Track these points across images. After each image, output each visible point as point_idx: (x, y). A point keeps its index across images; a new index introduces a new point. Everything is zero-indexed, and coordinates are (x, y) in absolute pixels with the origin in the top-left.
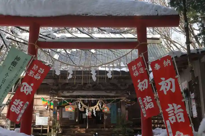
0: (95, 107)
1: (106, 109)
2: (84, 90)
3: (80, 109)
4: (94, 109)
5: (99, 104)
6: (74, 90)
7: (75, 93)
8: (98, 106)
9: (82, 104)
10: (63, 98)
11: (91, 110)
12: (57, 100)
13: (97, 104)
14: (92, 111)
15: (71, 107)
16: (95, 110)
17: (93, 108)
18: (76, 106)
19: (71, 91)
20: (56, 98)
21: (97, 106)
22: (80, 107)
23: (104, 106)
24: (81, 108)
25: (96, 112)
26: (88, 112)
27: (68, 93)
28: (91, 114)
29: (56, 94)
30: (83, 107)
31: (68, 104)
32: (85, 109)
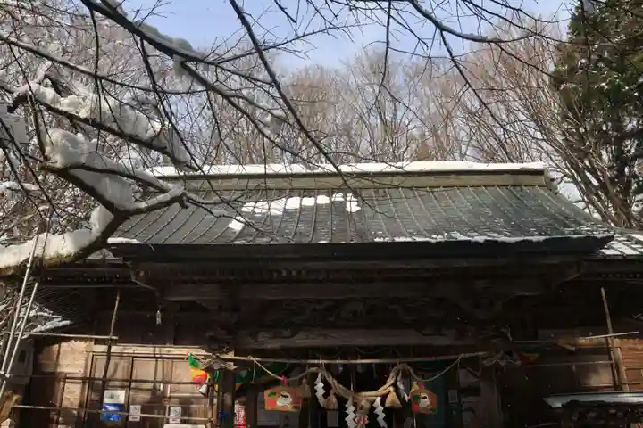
0: (382, 391)
1: (425, 398)
2: (334, 326)
3: (322, 401)
4: (379, 400)
5: (396, 381)
6: (296, 329)
7: (301, 340)
8: (392, 389)
9: (330, 380)
10: (255, 359)
11: (367, 406)
12: (232, 367)
13: (390, 381)
14: (372, 409)
15: (286, 394)
16: (383, 403)
17: (375, 396)
18: (307, 387)
19: (287, 333)
20: (231, 355)
21: (387, 387)
22: (323, 392)
23: (415, 387)
24: (326, 396)
25: (386, 410)
26: (354, 412)
27: (274, 337)
28: (367, 422)
29: (228, 343)
30: (331, 392)
31: (275, 383)
32: (342, 401)
